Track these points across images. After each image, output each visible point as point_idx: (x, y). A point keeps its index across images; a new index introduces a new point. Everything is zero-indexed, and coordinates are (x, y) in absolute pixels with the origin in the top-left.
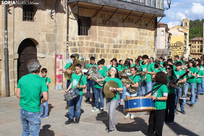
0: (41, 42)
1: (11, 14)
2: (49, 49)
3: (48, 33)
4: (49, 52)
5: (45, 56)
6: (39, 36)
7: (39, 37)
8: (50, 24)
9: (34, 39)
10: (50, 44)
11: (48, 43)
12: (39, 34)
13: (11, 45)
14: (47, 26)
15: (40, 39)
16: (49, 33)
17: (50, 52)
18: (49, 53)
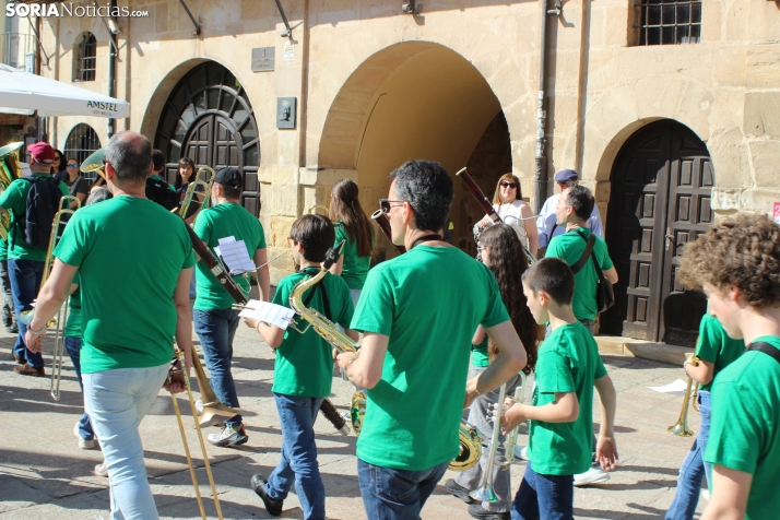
0: (716, 134)
1: (571, 25)
2: (756, 170)
3: (753, 91)
4: (755, 188)
5: (737, 207)
6: (705, 105)
7: (708, 112)
8: (771, 42)
9: (681, 120)
10: (765, 145)
11: (752, 139)
12: (708, 97)
13: (565, 147)
14: (749, 54)
15: (710, 119)
16: (764, 91)
17: (766, 189)
18: (756, 194)
